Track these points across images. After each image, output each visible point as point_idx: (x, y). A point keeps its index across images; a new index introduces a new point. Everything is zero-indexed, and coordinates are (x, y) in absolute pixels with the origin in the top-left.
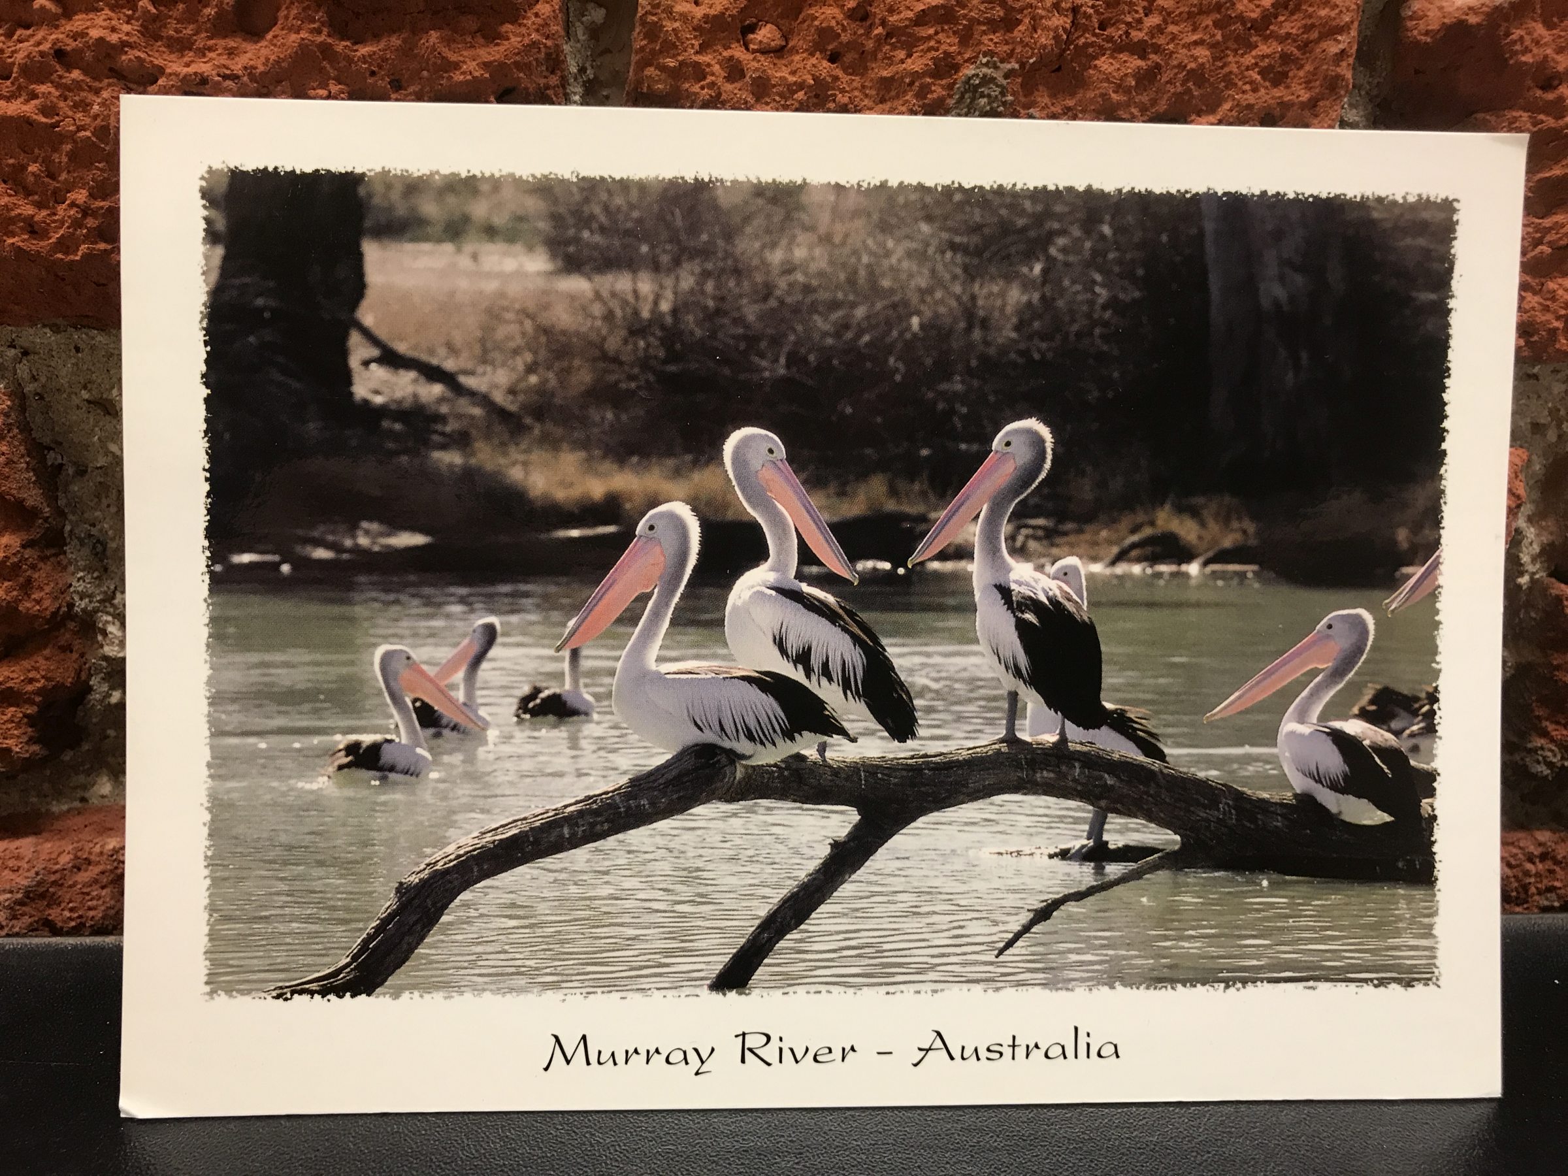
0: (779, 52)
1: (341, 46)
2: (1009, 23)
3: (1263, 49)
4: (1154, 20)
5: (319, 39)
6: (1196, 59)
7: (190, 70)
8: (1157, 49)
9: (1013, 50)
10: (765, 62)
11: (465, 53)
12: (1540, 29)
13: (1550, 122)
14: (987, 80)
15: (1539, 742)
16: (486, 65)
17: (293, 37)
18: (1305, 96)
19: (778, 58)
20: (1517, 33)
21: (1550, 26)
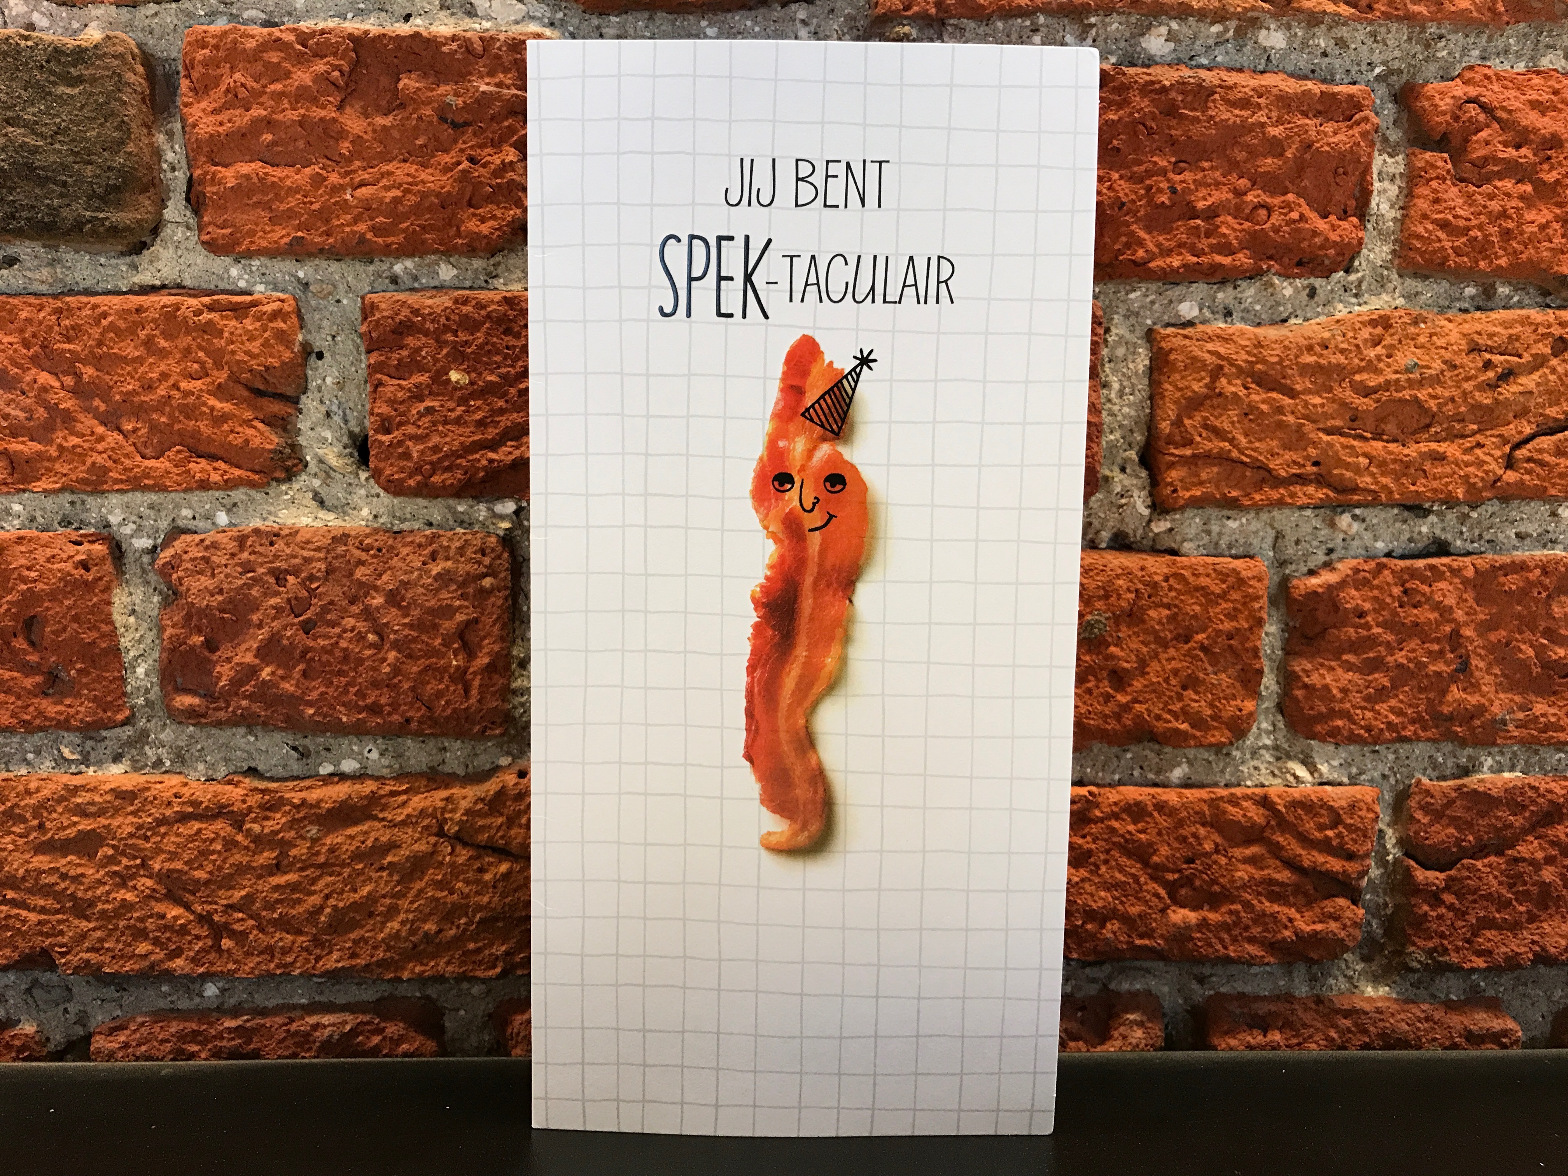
2: (1107, 597)
3: (1224, 605)
4: (1173, 594)
8: (1176, 606)
12: (1353, 592)
13: (1364, 633)
14: (1098, 621)
15: (1412, 949)
18: (1246, 625)
20: (1342, 595)
21: (1357, 589)
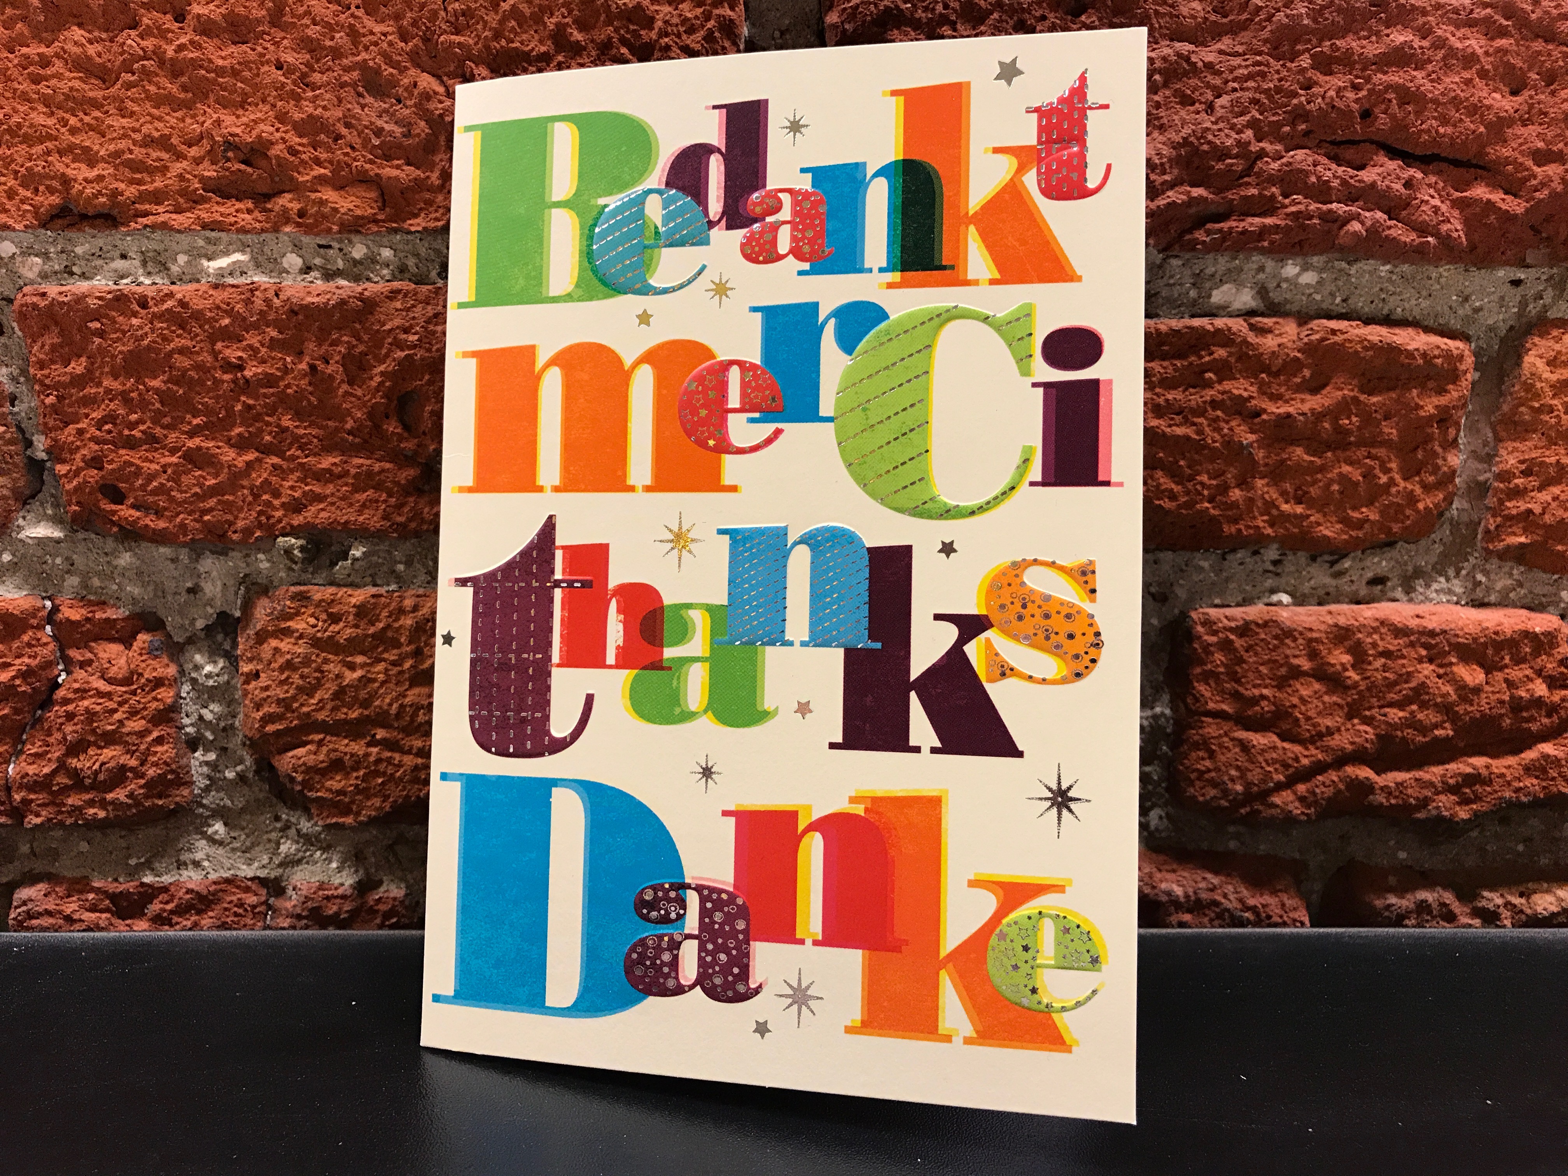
1: (1363, 397)
5: (1352, 394)
7: (1281, 411)
16: (1437, 407)
17: (1340, 393)
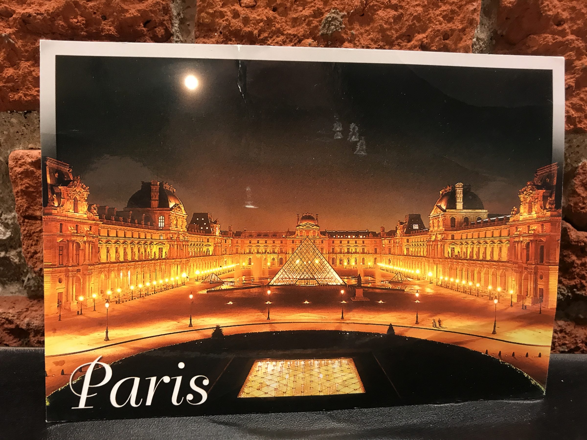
0: (253, 7)
1: (82, 2)
6: (416, 11)
7: (25, 11)
9: (344, 8)
10: (248, 11)
11: (131, 6)
16: (139, 11)
19: (253, 9)
